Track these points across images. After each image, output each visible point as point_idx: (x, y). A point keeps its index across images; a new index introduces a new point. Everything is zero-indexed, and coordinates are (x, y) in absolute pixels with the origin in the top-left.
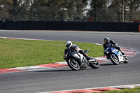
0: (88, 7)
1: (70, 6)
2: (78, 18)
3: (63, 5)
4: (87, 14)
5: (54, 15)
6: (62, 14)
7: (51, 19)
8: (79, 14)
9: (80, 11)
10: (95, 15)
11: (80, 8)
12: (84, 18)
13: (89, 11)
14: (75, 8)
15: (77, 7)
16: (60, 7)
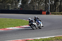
0: (20, 3)
1: (12, 3)
2: (16, 8)
3: (9, 2)
4: (20, 6)
5: (5, 7)
6: (8, 6)
7: (3, 9)
8: (16, 6)
9: (16, 5)
10: (23, 7)
11: (16, 4)
12: (18, 8)
13: (20, 5)
14: (14, 4)
15: (15, 3)
16: (7, 3)
